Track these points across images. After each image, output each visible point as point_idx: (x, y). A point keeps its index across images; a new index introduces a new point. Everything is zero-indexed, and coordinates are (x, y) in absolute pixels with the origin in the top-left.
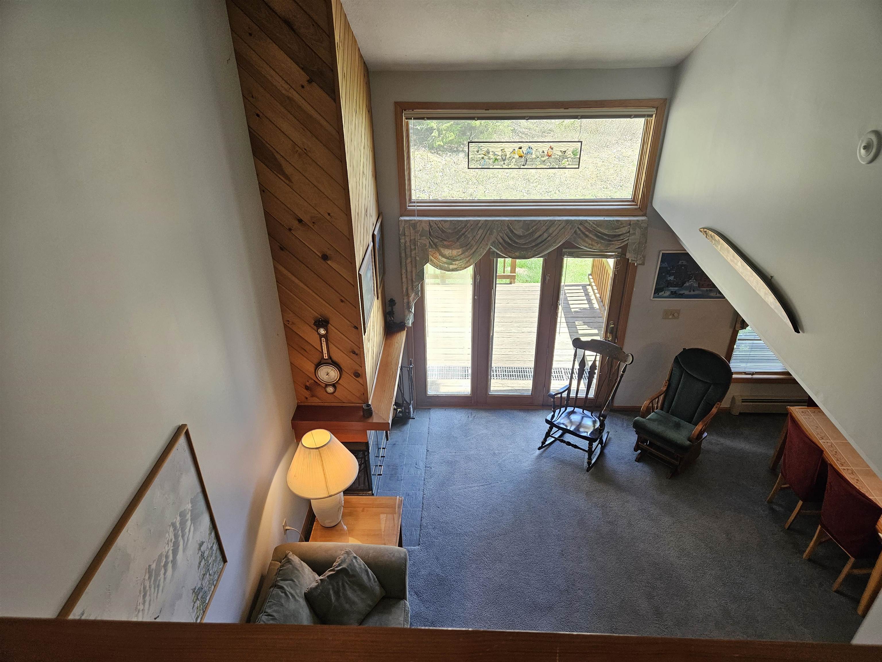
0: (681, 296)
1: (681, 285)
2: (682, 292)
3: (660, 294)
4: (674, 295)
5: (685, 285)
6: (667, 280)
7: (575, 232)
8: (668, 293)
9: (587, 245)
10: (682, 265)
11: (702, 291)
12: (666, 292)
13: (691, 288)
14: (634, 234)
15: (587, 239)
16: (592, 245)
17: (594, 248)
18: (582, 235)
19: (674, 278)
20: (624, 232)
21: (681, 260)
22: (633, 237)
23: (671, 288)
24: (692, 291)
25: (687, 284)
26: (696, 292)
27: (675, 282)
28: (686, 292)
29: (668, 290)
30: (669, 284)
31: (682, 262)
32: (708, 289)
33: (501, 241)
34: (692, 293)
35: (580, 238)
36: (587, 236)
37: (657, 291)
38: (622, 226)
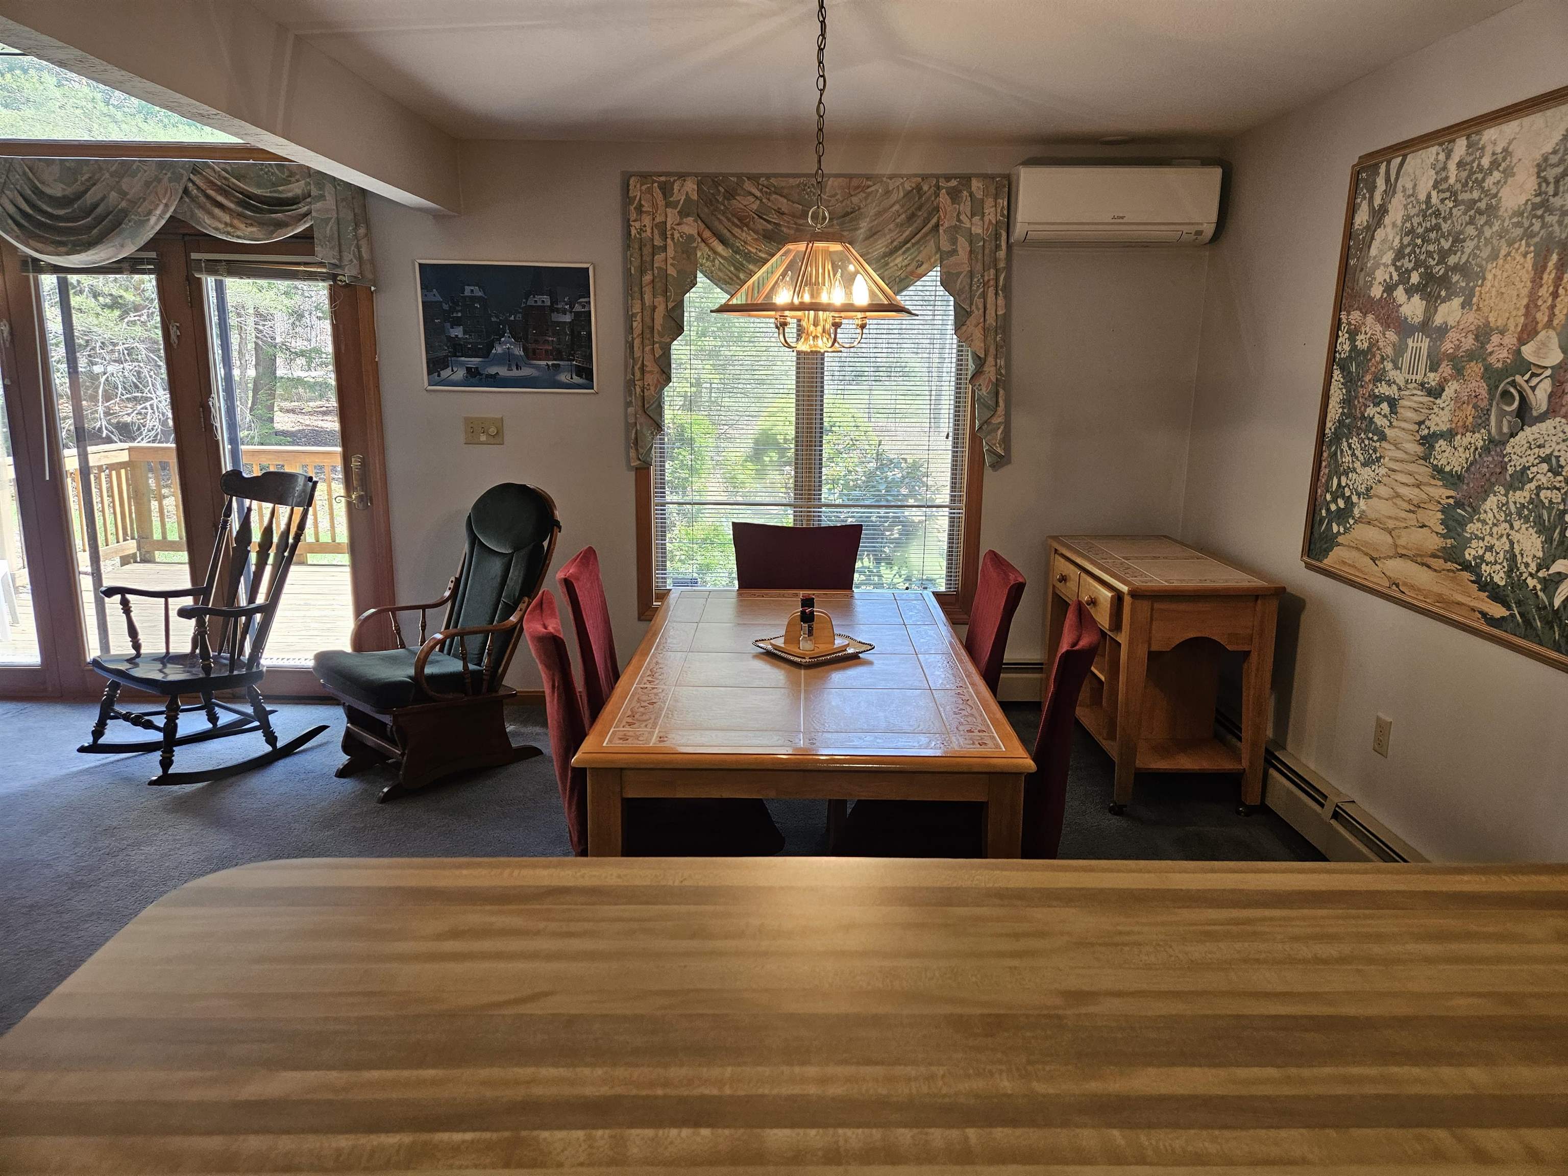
0: (495, 381)
1: (485, 352)
2: (492, 370)
3: (445, 373)
4: (475, 377)
5: (494, 351)
6: (449, 338)
7: (186, 191)
8: (460, 374)
9: (221, 226)
10: (473, 299)
11: (537, 367)
12: (455, 369)
13: (508, 359)
14: (322, 197)
15: (217, 211)
16: (232, 226)
17: (239, 233)
18: (202, 199)
19: (465, 332)
20: (298, 191)
21: (469, 285)
22: (319, 205)
23: (463, 359)
24: (515, 369)
25: (498, 349)
26: (526, 372)
27: (470, 343)
28: (503, 371)
29: (462, 364)
30: (458, 349)
31: (472, 291)
32: (550, 363)
33: (11, 209)
34: (515, 373)
35: (201, 207)
36: (220, 206)
37: (435, 365)
38: (293, 179)
